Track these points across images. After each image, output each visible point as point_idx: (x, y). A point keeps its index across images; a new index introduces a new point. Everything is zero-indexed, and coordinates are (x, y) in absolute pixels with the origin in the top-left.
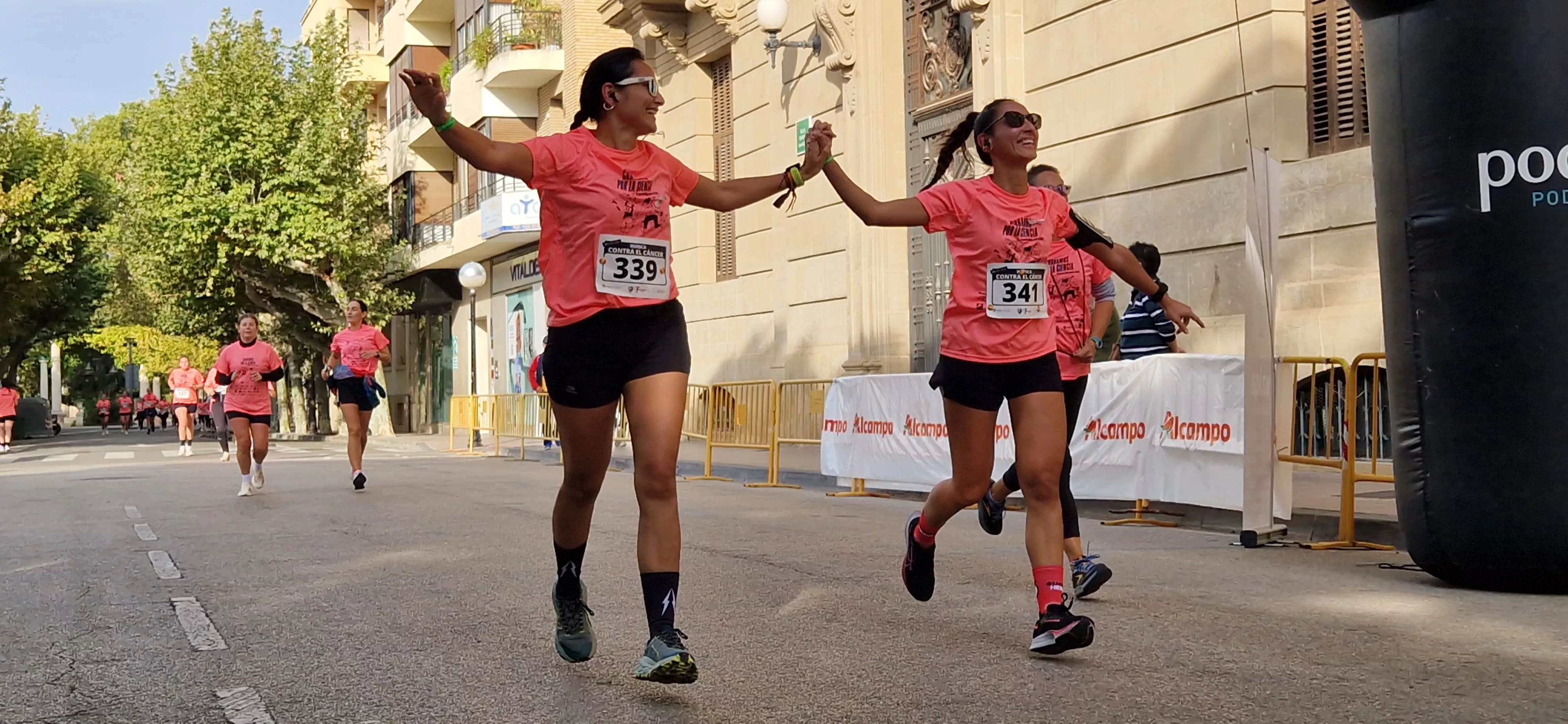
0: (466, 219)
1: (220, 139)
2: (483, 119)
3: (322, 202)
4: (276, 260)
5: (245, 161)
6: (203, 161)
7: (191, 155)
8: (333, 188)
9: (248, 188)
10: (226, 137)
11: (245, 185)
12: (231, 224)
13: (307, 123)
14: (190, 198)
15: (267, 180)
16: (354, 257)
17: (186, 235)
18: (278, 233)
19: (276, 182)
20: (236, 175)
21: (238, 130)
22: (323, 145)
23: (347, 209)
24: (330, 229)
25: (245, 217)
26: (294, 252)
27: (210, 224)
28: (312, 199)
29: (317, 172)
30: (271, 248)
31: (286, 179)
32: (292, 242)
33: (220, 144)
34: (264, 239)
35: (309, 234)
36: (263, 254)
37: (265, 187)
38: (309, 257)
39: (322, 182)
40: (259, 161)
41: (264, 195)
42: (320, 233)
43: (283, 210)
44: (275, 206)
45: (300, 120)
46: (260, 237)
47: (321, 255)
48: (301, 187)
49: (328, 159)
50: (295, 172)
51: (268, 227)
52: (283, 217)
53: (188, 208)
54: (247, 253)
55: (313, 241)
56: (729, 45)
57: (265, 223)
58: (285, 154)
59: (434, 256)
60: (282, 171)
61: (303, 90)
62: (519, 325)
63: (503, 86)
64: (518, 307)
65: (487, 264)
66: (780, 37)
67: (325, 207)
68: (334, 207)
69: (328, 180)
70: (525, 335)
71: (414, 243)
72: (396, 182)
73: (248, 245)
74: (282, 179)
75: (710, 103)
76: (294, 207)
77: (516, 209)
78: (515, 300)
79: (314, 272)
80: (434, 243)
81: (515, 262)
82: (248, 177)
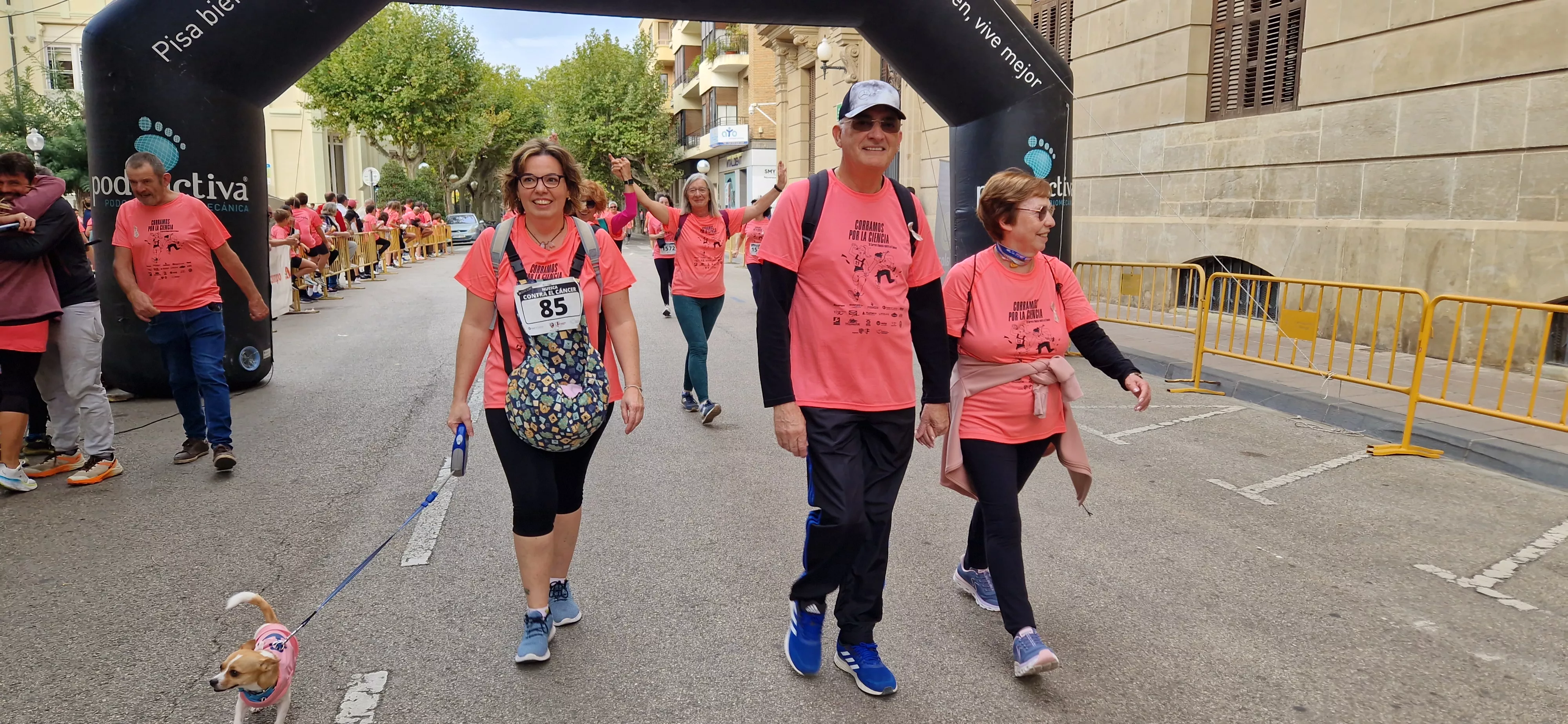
0: (705, 136)
1: (591, 94)
2: (712, 88)
3: (638, 126)
5: (603, 105)
6: (584, 105)
7: (578, 101)
8: (643, 119)
9: (603, 119)
10: (594, 93)
11: (603, 117)
12: (597, 136)
13: (631, 87)
14: (577, 122)
15: (613, 115)
16: (654, 152)
17: (576, 141)
18: (619, 141)
19: (617, 116)
20: (599, 111)
21: (599, 91)
22: (639, 98)
23: (650, 130)
24: (642, 140)
25: (603, 132)
27: (587, 136)
28: (634, 125)
29: (636, 111)
30: (615, 149)
32: (624, 145)
33: (591, 97)
34: (613, 145)
35: (632, 141)
37: (612, 118)
38: (633, 153)
39: (639, 116)
40: (609, 105)
41: (612, 122)
42: (638, 141)
43: (621, 129)
44: (617, 128)
45: (626, 86)
46: (610, 142)
47: (639, 152)
48: (628, 118)
49: (641, 105)
50: (626, 112)
51: (614, 138)
52: (621, 133)
53: (576, 128)
54: (604, 150)
55: (635, 145)
56: (814, 62)
57: (612, 136)
58: (621, 102)
59: (691, 153)
60: (620, 110)
61: (630, 70)
62: (729, 189)
63: (721, 71)
64: (729, 180)
65: (717, 158)
66: (828, 64)
67: (640, 128)
68: (644, 129)
69: (641, 115)
70: (732, 194)
71: (685, 145)
72: (677, 114)
73: (605, 146)
74: (620, 115)
75: (808, 89)
76: (626, 128)
77: (724, 134)
78: (729, 176)
79: (636, 160)
80: (693, 146)
81: (729, 158)
82: (604, 113)
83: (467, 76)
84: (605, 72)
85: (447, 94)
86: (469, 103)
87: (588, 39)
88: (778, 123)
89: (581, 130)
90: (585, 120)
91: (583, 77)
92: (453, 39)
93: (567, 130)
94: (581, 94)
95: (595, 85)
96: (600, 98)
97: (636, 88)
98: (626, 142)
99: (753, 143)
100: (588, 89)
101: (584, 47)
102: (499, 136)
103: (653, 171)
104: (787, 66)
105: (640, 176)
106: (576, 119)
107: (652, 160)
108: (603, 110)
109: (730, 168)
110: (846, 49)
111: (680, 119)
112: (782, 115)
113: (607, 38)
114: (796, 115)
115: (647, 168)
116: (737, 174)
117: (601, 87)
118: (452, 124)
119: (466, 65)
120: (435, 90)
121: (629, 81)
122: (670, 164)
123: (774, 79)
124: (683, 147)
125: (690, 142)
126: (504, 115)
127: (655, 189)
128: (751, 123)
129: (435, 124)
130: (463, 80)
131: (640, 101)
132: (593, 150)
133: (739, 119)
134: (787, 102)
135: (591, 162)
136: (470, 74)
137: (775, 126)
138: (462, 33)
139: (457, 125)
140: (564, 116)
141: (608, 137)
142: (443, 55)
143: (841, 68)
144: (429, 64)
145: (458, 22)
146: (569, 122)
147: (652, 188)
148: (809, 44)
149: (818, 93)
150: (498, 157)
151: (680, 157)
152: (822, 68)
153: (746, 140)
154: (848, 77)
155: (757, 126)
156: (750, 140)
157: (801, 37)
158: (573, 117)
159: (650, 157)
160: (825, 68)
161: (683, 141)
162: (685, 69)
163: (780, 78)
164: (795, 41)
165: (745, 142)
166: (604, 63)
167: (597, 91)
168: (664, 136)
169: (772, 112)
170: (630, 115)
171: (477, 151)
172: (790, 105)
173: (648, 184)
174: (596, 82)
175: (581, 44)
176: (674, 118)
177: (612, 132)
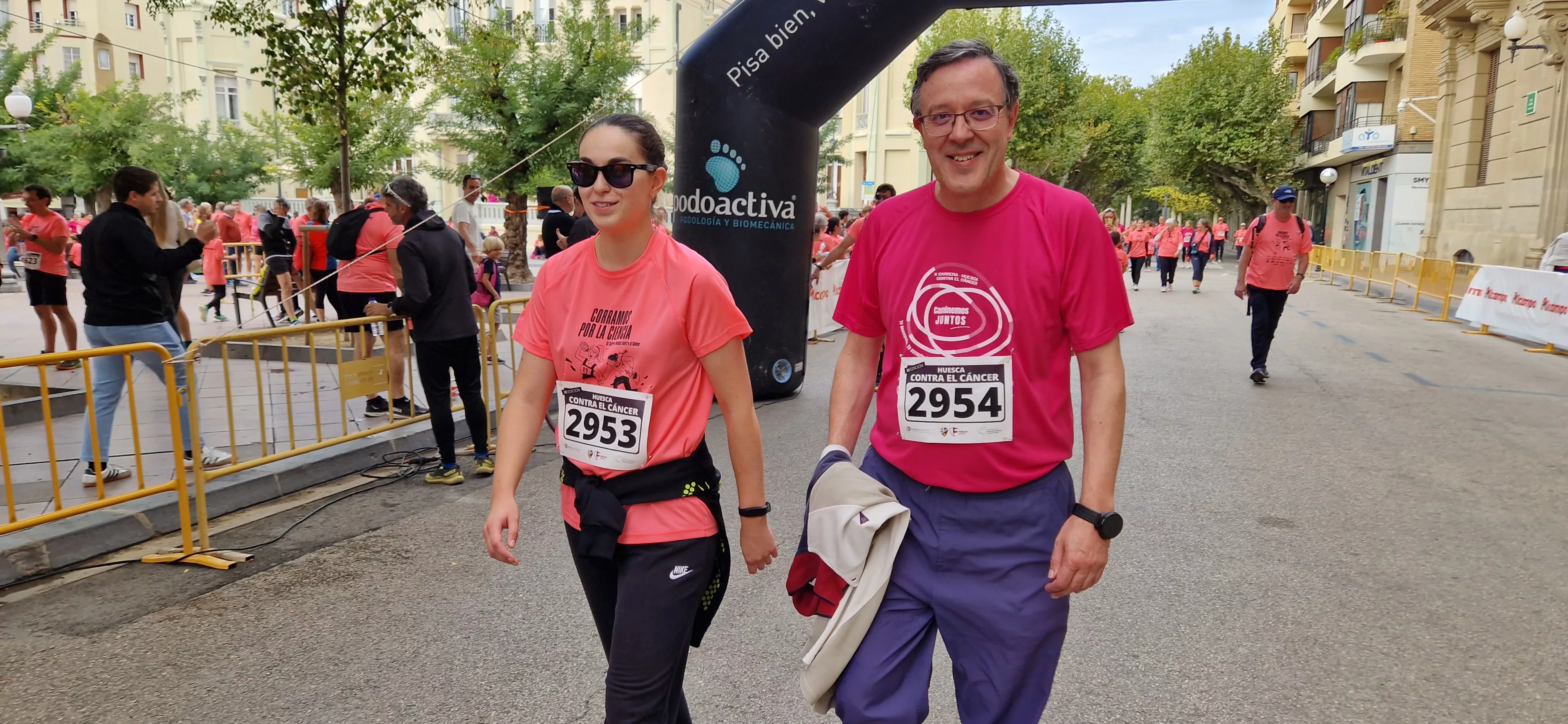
0: (1336, 140)
2: (1351, 84)
3: (1253, 131)
4: (1223, 163)
5: (1213, 111)
6: (1190, 111)
7: (1184, 108)
8: (1260, 124)
9: (1211, 126)
10: (1204, 98)
12: (1201, 145)
13: (1249, 88)
14: (1181, 130)
15: (1224, 120)
16: (1269, 161)
17: (1177, 151)
18: (1227, 149)
19: (1228, 121)
20: (1207, 117)
21: (1210, 95)
22: (1256, 101)
23: (1266, 136)
24: (1256, 147)
25: (1209, 140)
26: (1234, 159)
27: (1191, 144)
28: (1247, 130)
29: (1251, 115)
30: (1222, 158)
31: (1235, 119)
32: (1233, 153)
33: (1200, 102)
34: (1219, 153)
35: (1243, 150)
36: (1217, 160)
37: (1222, 124)
38: (1243, 162)
39: (1255, 121)
40: (1220, 110)
41: (1222, 128)
42: (1249, 149)
43: (1231, 136)
44: (1226, 135)
45: (1243, 88)
46: (1217, 151)
47: (1250, 160)
48: (1241, 124)
49: (1259, 108)
50: (1239, 116)
51: (1221, 146)
52: (1230, 140)
53: (1179, 136)
54: (1209, 160)
55: (1246, 153)
56: (1499, 42)
57: (1220, 144)
58: (1235, 106)
59: (1317, 160)
60: (1232, 115)
61: (1249, 70)
62: (1362, 202)
63: (1364, 63)
64: (1363, 192)
65: (1350, 165)
66: (1519, 43)
67: (1253, 134)
68: (1258, 135)
69: (1257, 120)
70: (1365, 208)
71: (1310, 151)
72: (1304, 117)
73: (1209, 156)
74: (1231, 120)
75: (1487, 76)
76: (1237, 135)
77: (1362, 137)
78: (1362, 187)
79: (1245, 169)
80: (1319, 152)
81: (1365, 165)
82: (1213, 120)
83: (1067, 88)
84: (1220, 74)
85: (1044, 109)
86: (1065, 116)
87: (1205, 39)
88: (1438, 122)
89: (1185, 139)
90: (1190, 128)
91: (1194, 81)
92: (1057, 53)
93: (1168, 139)
94: (1189, 100)
95: (1206, 89)
96: (1210, 103)
97: (1255, 90)
98: (1235, 149)
99: (1401, 147)
100: (1197, 94)
101: (1199, 49)
102: (1095, 149)
103: (1265, 181)
104: (1458, 51)
105: (1249, 188)
106: (1180, 127)
107: (1266, 169)
108: (1214, 116)
109: (1366, 177)
110: (1550, 21)
111: (1306, 122)
112: (1445, 112)
113: (1227, 36)
114: (1465, 109)
115: (1257, 178)
116: (1375, 184)
117: (1213, 90)
118: (1047, 138)
119: (1067, 78)
120: (1033, 105)
121: (1248, 82)
122: (1289, 174)
123: (1438, 68)
124: (1307, 154)
125: (1316, 148)
126: (1104, 126)
127: (1266, 201)
128: (1399, 123)
129: (1031, 139)
130: (1062, 93)
131: (1258, 103)
132: (1195, 160)
133: (1384, 118)
134: (1454, 95)
135: (1192, 173)
136: (1070, 87)
137: (1434, 125)
138: (1067, 46)
139: (1052, 139)
140: (1167, 123)
141: (1215, 145)
142: (1045, 69)
143: (1539, 47)
144: (1029, 79)
145: (1065, 35)
146: (1172, 131)
147: (1262, 201)
148: (1495, 21)
149: (1500, 81)
150: (1094, 170)
151: (1301, 165)
152: (1510, 48)
153: (1392, 142)
154: (1549, 57)
155: (1408, 126)
156: (1397, 143)
157: (1484, 12)
158: (1177, 125)
159: (1264, 165)
160: (1514, 48)
161: (1308, 148)
162: (1319, 64)
163: (1447, 66)
164: (1473, 19)
165: (1389, 146)
166: (1219, 65)
167: (1207, 96)
168: (1285, 142)
169: (1431, 108)
170: (1244, 119)
171: (1071, 164)
172: (1458, 99)
173: (1258, 196)
174: (1208, 86)
175: (1195, 46)
176: (1298, 121)
177: (1220, 139)
